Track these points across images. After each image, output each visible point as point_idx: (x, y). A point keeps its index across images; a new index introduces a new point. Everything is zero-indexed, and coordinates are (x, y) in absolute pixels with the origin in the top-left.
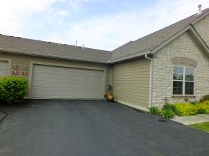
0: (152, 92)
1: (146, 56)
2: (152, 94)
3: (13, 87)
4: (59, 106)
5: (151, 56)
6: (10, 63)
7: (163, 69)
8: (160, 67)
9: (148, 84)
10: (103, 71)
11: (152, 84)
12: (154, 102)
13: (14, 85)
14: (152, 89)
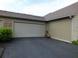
0: (73, 33)
1: (70, 17)
2: (73, 35)
3: (6, 33)
4: (28, 41)
5: (72, 16)
6: (3, 21)
7: (77, 23)
8: (76, 22)
9: (71, 30)
10: (44, 24)
11: (73, 30)
12: (74, 38)
13: (6, 32)
14: (73, 32)
